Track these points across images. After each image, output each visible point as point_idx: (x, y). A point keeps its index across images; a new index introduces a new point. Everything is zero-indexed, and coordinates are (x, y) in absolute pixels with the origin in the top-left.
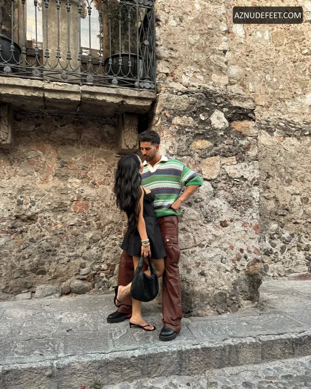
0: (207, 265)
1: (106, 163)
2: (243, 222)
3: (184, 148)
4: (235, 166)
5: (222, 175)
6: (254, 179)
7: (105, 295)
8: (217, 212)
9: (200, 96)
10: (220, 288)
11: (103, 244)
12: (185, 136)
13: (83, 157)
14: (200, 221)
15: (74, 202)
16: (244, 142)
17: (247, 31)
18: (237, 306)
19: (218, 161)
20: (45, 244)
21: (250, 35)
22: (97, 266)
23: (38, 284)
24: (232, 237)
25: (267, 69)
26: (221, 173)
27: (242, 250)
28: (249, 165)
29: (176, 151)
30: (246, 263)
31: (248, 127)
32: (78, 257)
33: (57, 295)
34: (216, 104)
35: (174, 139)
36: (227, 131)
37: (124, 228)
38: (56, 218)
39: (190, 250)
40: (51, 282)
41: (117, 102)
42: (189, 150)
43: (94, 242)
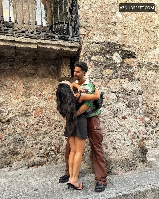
0: (117, 143)
1: (52, 87)
2: (135, 116)
3: (98, 74)
4: (128, 84)
5: (121, 89)
6: (139, 91)
7: (56, 166)
8: (120, 111)
9: (106, 45)
10: (125, 156)
11: (52, 134)
12: (99, 67)
13: (38, 84)
14: (111, 116)
15: (34, 110)
16: (131, 70)
17: (123, 16)
18: (135, 166)
19: (118, 81)
20: (17, 136)
21: (125, 18)
22: (49, 148)
23: (14, 161)
24: (130, 125)
25: (135, 35)
26: (120, 88)
27: (135, 133)
28: (135, 83)
29: (94, 76)
30: (138, 140)
31: (133, 62)
32: (38, 143)
33: (26, 167)
34: (115, 49)
35: (93, 69)
36: (122, 64)
37: (64, 124)
38: (23, 120)
39: (107, 134)
40: (22, 159)
41: (59, 49)
42: (102, 75)
43: (47, 134)
